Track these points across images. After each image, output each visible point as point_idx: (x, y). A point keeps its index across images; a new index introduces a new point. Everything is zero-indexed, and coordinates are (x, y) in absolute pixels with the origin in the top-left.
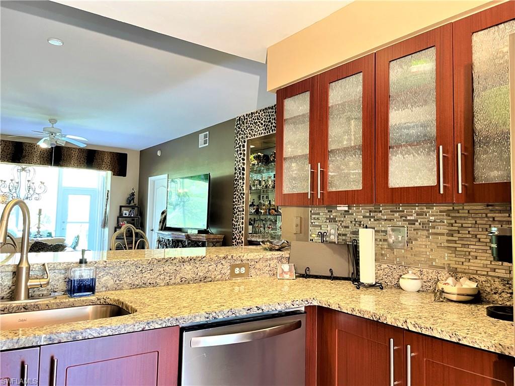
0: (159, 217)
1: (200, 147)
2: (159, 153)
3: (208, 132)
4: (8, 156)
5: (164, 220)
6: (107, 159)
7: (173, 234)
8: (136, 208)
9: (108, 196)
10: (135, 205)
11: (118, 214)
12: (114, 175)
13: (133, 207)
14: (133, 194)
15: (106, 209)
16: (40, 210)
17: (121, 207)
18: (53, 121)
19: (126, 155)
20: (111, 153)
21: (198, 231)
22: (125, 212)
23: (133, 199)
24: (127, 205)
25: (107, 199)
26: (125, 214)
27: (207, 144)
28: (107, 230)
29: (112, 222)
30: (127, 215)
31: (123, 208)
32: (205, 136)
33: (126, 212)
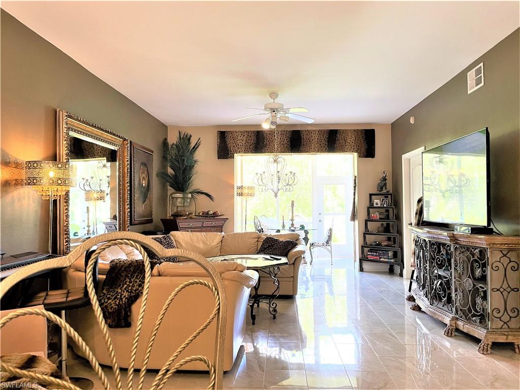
1: (469, 93)
2: (412, 121)
3: (482, 64)
4: (251, 147)
5: (420, 212)
6: (351, 139)
8: (390, 196)
9: (355, 183)
10: (388, 192)
11: (368, 204)
12: (360, 157)
13: (386, 195)
14: (384, 179)
15: (354, 198)
16: (293, 202)
17: (371, 195)
18: (274, 95)
19: (373, 130)
20: (355, 130)
21: (472, 229)
22: (376, 201)
23: (385, 185)
24: (378, 192)
25: (355, 187)
26: (377, 204)
27: (482, 84)
28: (357, 222)
29: (362, 215)
30: (379, 205)
31: (373, 197)
32: (478, 72)
33: (377, 202)
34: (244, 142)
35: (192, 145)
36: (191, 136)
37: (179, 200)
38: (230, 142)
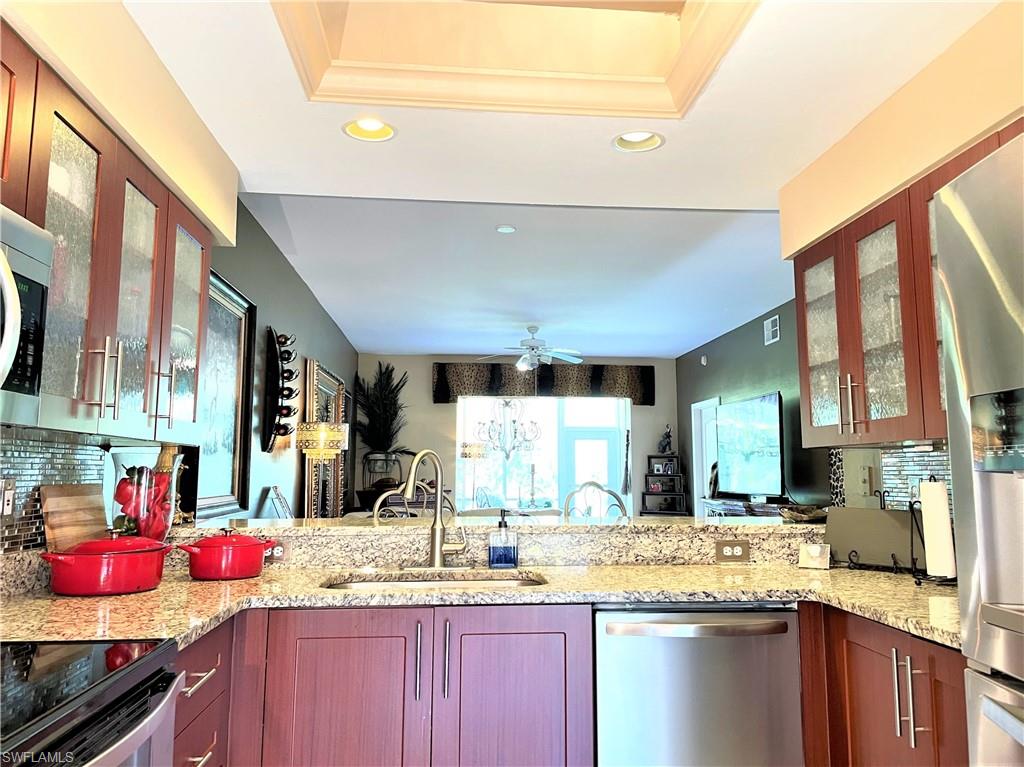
0: (708, 475)
1: (766, 344)
2: (704, 361)
3: (777, 317)
4: (484, 386)
5: (715, 482)
6: (622, 379)
7: (724, 503)
8: (675, 460)
9: (628, 440)
10: (673, 453)
11: (646, 471)
12: (634, 404)
13: (670, 459)
14: (668, 435)
15: (627, 462)
16: (533, 466)
17: (650, 458)
18: (532, 329)
19: (652, 368)
20: (627, 367)
21: (768, 498)
22: (656, 466)
23: (669, 443)
24: (660, 454)
25: (627, 446)
26: (658, 470)
27: (778, 339)
28: (630, 495)
29: (638, 486)
30: (661, 472)
31: (653, 460)
32: (774, 324)
33: (658, 467)
34: (472, 380)
35: (395, 382)
36: (393, 369)
37: (379, 463)
38: (452, 378)
